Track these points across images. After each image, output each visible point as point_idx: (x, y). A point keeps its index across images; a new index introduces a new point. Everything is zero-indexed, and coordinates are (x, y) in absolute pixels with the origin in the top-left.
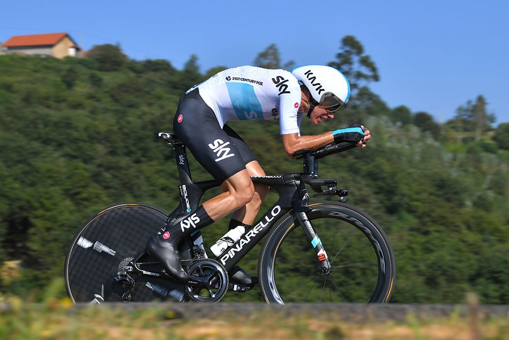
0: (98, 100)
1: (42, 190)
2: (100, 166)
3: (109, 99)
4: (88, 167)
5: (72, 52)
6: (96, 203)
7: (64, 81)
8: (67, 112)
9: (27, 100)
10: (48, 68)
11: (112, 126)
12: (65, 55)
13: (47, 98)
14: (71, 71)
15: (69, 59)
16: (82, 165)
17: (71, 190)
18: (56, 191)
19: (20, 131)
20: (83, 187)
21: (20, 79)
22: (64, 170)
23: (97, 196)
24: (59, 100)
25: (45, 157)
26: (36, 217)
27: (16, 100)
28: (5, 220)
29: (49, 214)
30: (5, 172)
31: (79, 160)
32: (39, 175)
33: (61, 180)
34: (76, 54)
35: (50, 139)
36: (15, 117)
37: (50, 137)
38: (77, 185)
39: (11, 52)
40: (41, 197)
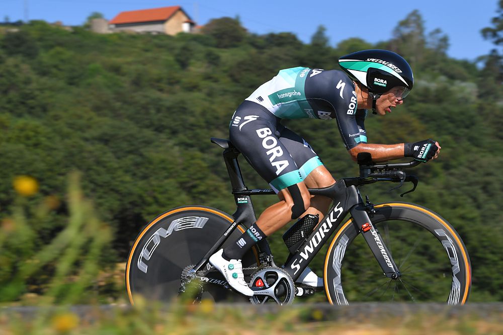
0: (216, 81)
1: (154, 183)
2: (219, 155)
3: (228, 79)
4: (206, 156)
5: (186, 28)
6: (216, 197)
7: (178, 61)
8: (181, 95)
9: (137, 83)
10: (160, 46)
11: (232, 109)
12: (179, 31)
13: (159, 80)
14: (185, 49)
15: (182, 36)
16: (199, 154)
17: (188, 182)
18: (171, 184)
19: (130, 118)
20: (200, 179)
21: (129, 59)
22: (179, 161)
23: (216, 189)
24: (173, 82)
25: (158, 146)
26: (150, 214)
27: (125, 83)
28: (115, 218)
30: (115, 164)
31: (195, 149)
32: (152, 167)
33: (176, 172)
34: (191, 29)
35: (163, 126)
36: (125, 102)
37: (163, 123)
38: (195, 177)
39: (118, 30)
40: (154, 191)
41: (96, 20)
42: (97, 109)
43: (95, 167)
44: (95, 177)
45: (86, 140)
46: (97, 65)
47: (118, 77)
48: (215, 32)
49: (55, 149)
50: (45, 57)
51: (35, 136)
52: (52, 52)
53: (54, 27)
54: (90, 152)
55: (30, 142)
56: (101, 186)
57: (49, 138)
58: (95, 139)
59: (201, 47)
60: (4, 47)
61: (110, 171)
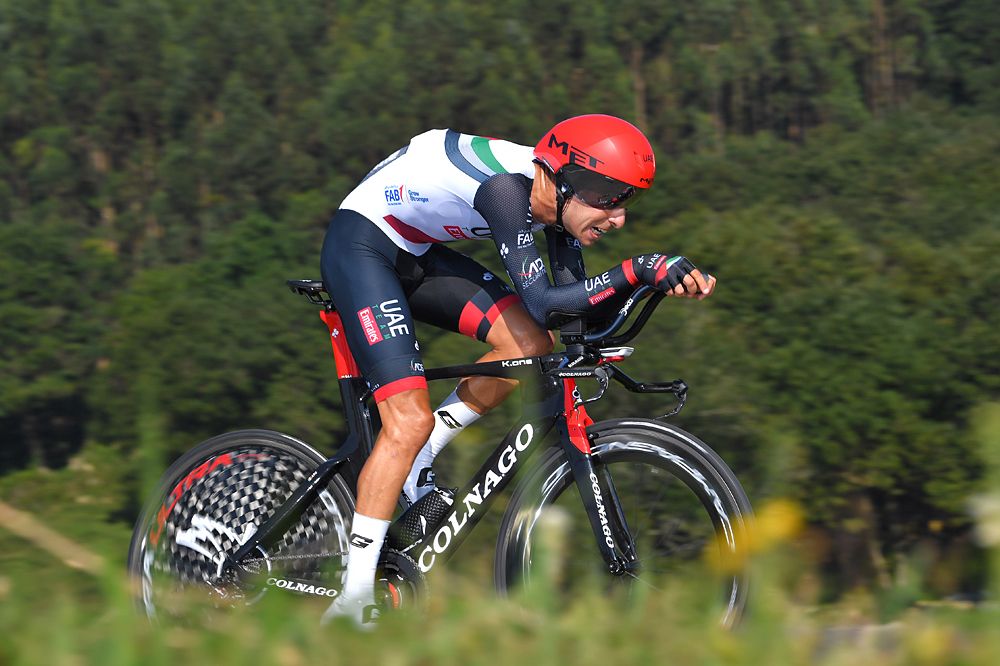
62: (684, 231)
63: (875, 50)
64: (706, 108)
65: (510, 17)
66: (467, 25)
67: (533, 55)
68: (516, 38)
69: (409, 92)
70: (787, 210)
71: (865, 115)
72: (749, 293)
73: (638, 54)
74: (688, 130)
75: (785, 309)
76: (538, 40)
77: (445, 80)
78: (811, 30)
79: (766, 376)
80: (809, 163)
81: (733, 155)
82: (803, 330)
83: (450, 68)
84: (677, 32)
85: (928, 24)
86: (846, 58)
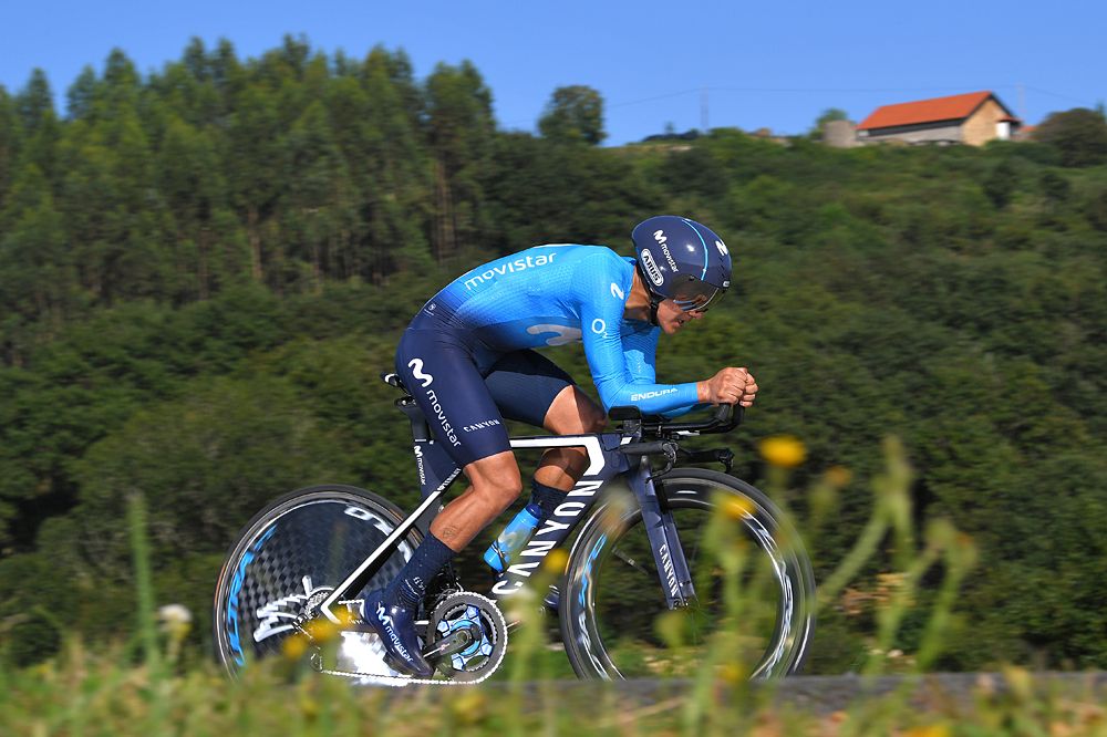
0: (1063, 229)
1: (948, 423)
2: (1071, 367)
3: (1086, 225)
4: (1046, 370)
5: (1002, 131)
6: (1067, 446)
7: (990, 193)
8: (997, 258)
9: (912, 236)
10: (953, 168)
11: (1094, 281)
12: (989, 137)
13: (953, 231)
14: (1002, 170)
15: (996, 146)
16: (1033, 367)
17: (1013, 420)
18: (980, 424)
19: (900, 302)
20: (1034, 413)
21: (897, 193)
22: (996, 380)
23: (1068, 431)
24: (979, 233)
25: (953, 354)
26: (940, 481)
27: (890, 237)
29: (967, 473)
30: (872, 388)
31: (1026, 357)
32: (942, 392)
33: (989, 401)
34: (1011, 135)
35: (962, 316)
36: (890, 274)
37: (962, 311)
38: (1026, 411)
39: (874, 141)
40: (948, 438)
41: (831, 124)
42: (837, 288)
43: (835, 396)
44: (836, 413)
45: (819, 345)
46: (838, 206)
47: (875, 227)
48: (1059, 138)
49: (761, 364)
50: (740, 194)
51: (724, 341)
52: (753, 185)
53: (756, 138)
54: (826, 368)
55: (715, 353)
56: (849, 431)
57: (750, 344)
58: (834, 343)
59: (1032, 167)
60: (665, 180)
61: (865, 402)
62: (288, 356)
63: (439, 213)
64: (307, 258)
65: (150, 187)
66: (115, 193)
67: (168, 216)
68: (154, 202)
69: (69, 247)
70: (372, 339)
71: (434, 263)
72: (342, 405)
73: (254, 216)
74: (292, 277)
75: (371, 417)
76: (173, 205)
77: (99, 236)
78: (390, 197)
79: (357, 470)
80: (389, 302)
81: (329, 295)
82: (385, 433)
83: (102, 228)
84: (284, 198)
85: (478, 192)
86: (417, 220)
